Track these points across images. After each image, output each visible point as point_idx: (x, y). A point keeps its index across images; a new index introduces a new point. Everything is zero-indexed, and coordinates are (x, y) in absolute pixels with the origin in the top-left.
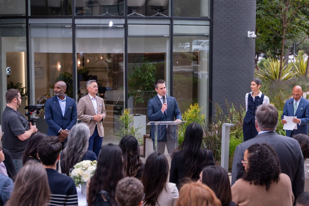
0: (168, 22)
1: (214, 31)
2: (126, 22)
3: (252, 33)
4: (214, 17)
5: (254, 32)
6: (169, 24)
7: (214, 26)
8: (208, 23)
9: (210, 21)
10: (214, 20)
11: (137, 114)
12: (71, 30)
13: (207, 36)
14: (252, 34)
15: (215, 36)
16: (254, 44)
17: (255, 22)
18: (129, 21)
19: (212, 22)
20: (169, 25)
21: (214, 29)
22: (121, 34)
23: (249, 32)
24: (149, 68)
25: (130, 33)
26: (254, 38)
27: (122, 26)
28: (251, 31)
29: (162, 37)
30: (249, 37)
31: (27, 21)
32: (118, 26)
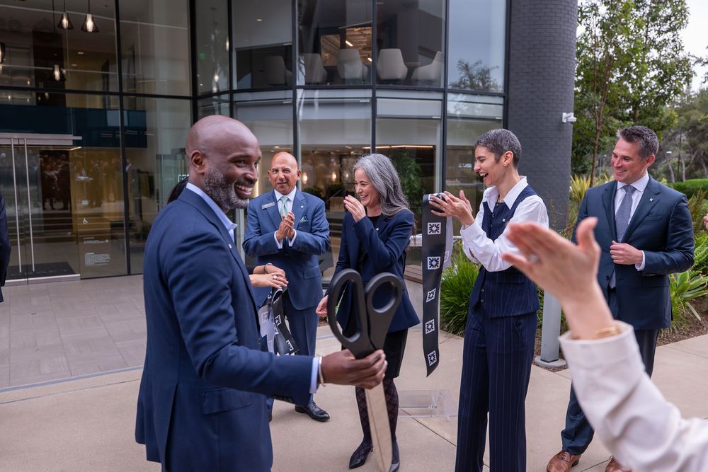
0: (440, 96)
1: (511, 113)
2: (374, 94)
3: (569, 114)
4: (510, 91)
5: (572, 114)
6: (441, 100)
7: (510, 106)
8: (500, 100)
9: (504, 97)
10: (511, 96)
12: (291, 109)
13: (500, 120)
14: (569, 117)
16: (570, 133)
17: (573, 100)
18: (379, 94)
19: (508, 100)
20: (440, 102)
21: (510, 109)
22: (366, 113)
23: (565, 115)
25: (380, 112)
26: (572, 123)
27: (368, 101)
28: (568, 112)
29: (431, 119)
30: (564, 121)
31: (231, 98)
32: (362, 101)
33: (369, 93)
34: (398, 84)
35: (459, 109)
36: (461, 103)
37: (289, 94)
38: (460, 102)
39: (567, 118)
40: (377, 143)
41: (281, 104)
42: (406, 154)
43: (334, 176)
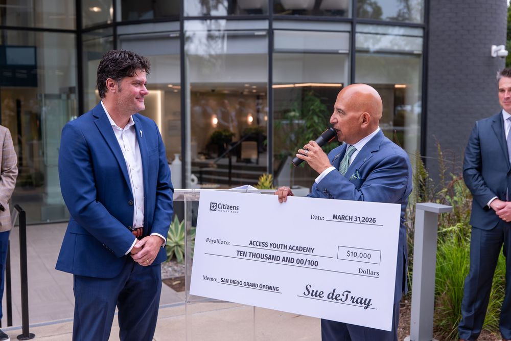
0: (347, 27)
1: (431, 46)
2: (270, 25)
3: (499, 47)
4: (431, 22)
5: (503, 47)
6: (349, 32)
7: (431, 38)
8: (419, 32)
9: (424, 28)
10: (432, 27)
11: (297, 187)
13: (419, 55)
14: (499, 50)
15: (431, 54)
18: (276, 25)
19: (428, 32)
22: (261, 47)
23: (494, 48)
24: (312, 107)
25: (277, 45)
26: (503, 57)
27: (264, 33)
28: (498, 45)
29: (336, 53)
30: (494, 55)
31: (115, 31)
32: (257, 33)
33: (265, 25)
34: (305, 14)
35: (396, 44)
36: (398, 37)
37: (175, 26)
38: (396, 35)
39: (497, 51)
40: (274, 80)
41: (168, 38)
42: (311, 93)
43: (250, 119)
